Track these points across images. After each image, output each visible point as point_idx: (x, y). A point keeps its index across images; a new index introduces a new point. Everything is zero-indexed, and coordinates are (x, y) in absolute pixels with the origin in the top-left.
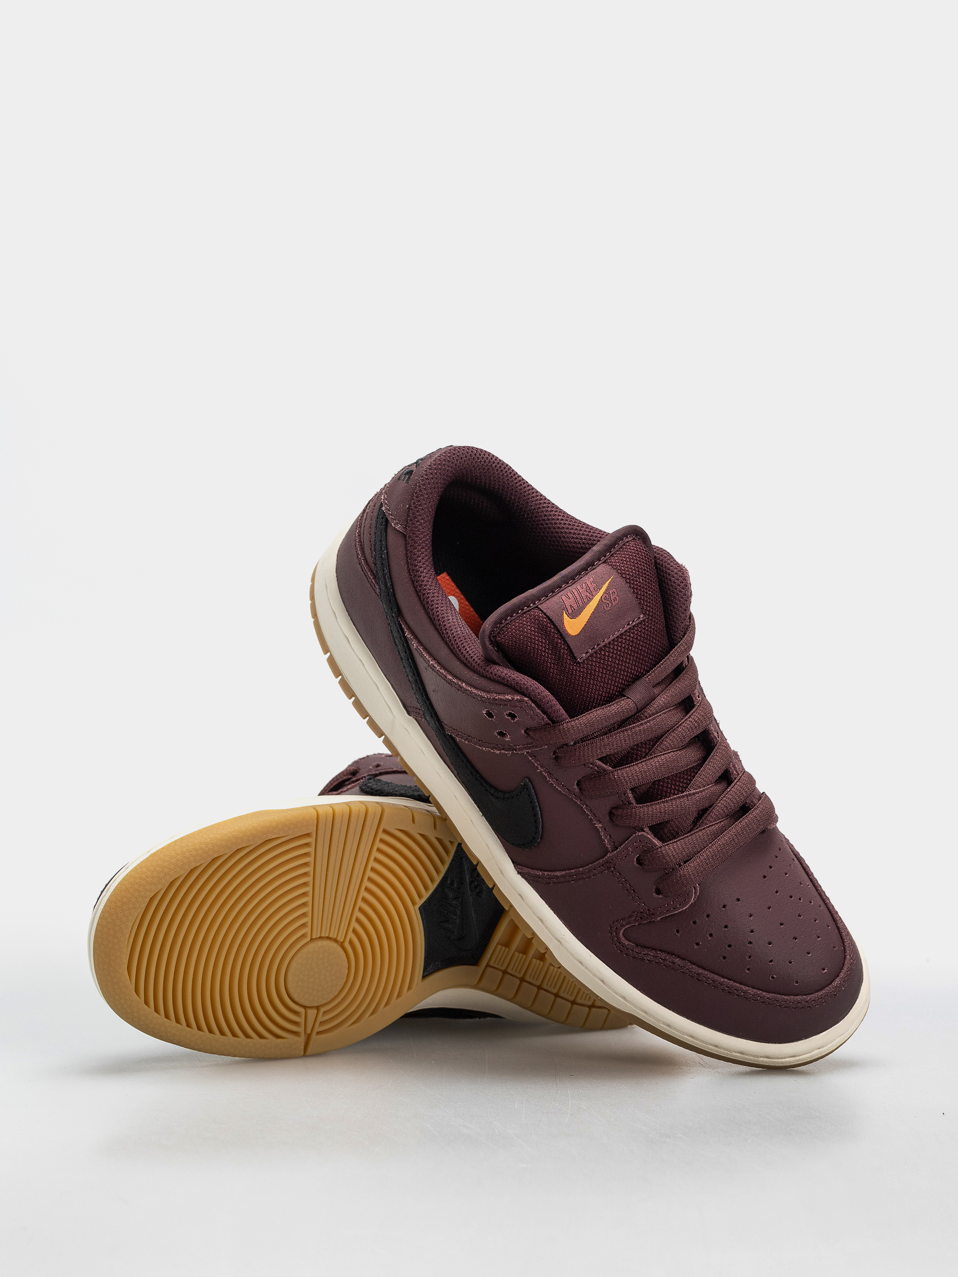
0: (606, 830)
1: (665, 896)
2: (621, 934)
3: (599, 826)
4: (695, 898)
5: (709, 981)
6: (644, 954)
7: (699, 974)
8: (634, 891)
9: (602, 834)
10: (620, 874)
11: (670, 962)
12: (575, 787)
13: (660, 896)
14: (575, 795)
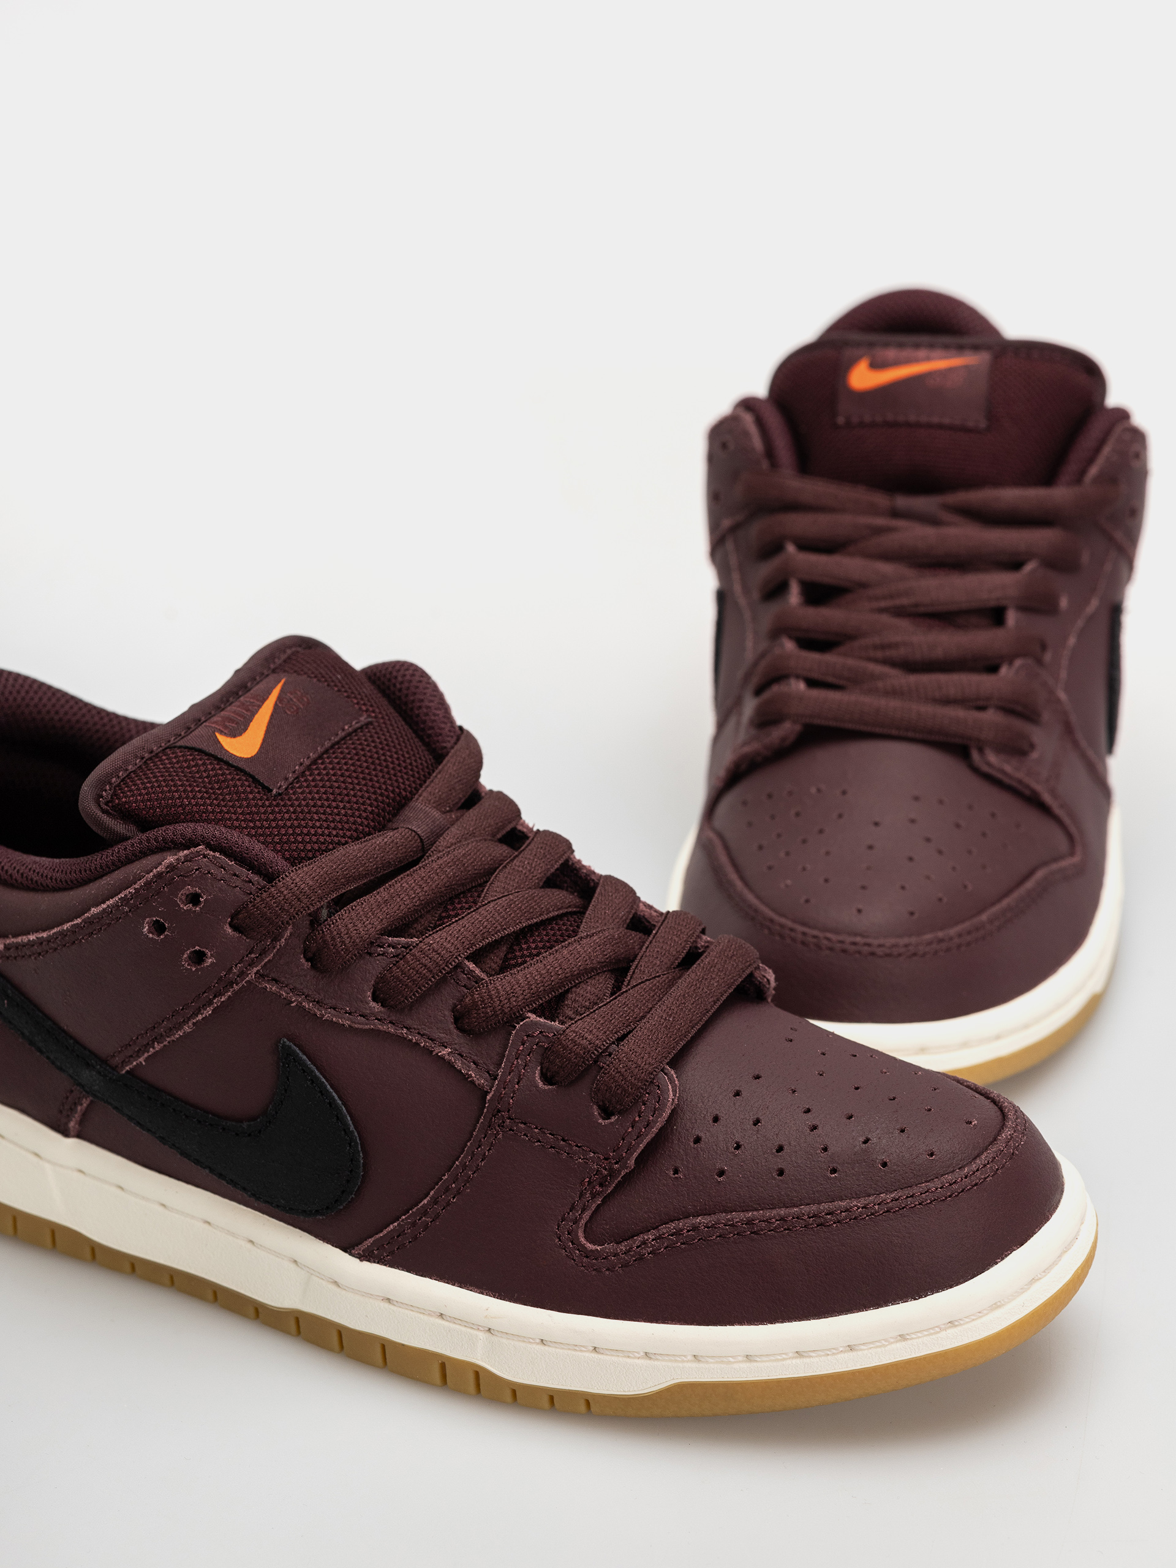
0: (462, 1056)
1: (620, 1113)
2: (583, 1240)
3: (444, 1052)
4: (674, 1091)
5: (773, 1223)
6: (637, 1247)
7: (749, 1222)
8: (563, 1140)
9: (459, 1065)
10: (525, 1124)
11: (688, 1231)
12: (373, 1004)
13: (613, 1119)
14: (379, 1020)
